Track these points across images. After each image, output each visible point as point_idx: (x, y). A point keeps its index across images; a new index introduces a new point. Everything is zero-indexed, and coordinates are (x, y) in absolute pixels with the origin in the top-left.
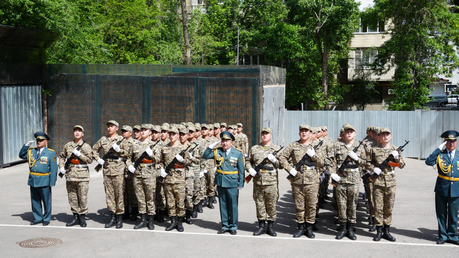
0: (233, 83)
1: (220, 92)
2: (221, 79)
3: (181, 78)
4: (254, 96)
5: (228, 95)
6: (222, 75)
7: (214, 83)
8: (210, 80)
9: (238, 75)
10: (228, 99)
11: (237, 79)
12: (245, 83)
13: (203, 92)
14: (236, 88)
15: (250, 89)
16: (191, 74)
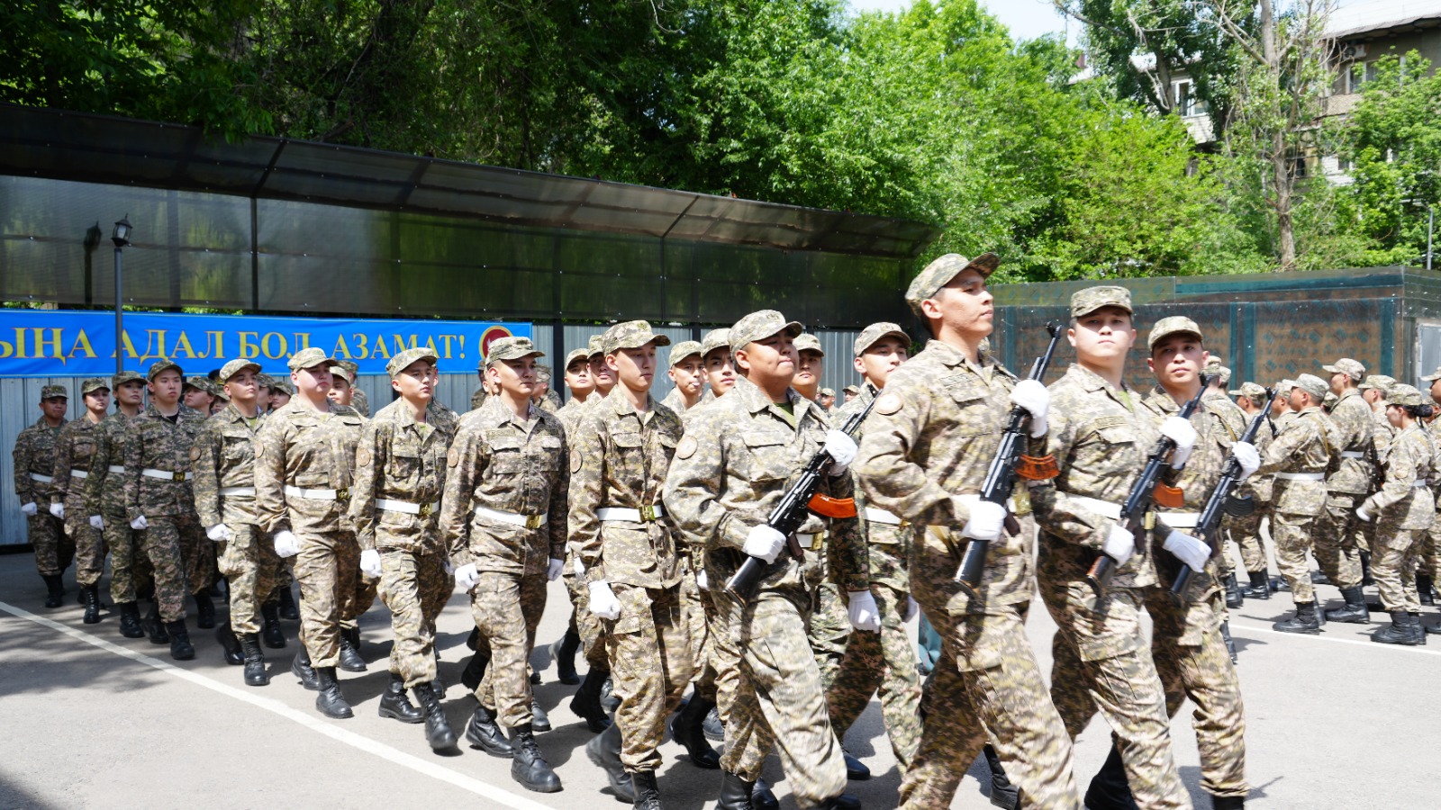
0: (1328, 314)
1: (1294, 336)
2: (1297, 305)
3: (1196, 307)
4: (1384, 343)
5: (1315, 342)
6: (1300, 295)
7: (1279, 316)
8: (1267, 310)
9: (1343, 294)
10: (1315, 353)
11: (1340, 304)
12: (1361, 312)
13: (1251, 338)
14: (1337, 326)
15: (1375, 326)
16: (1219, 297)
